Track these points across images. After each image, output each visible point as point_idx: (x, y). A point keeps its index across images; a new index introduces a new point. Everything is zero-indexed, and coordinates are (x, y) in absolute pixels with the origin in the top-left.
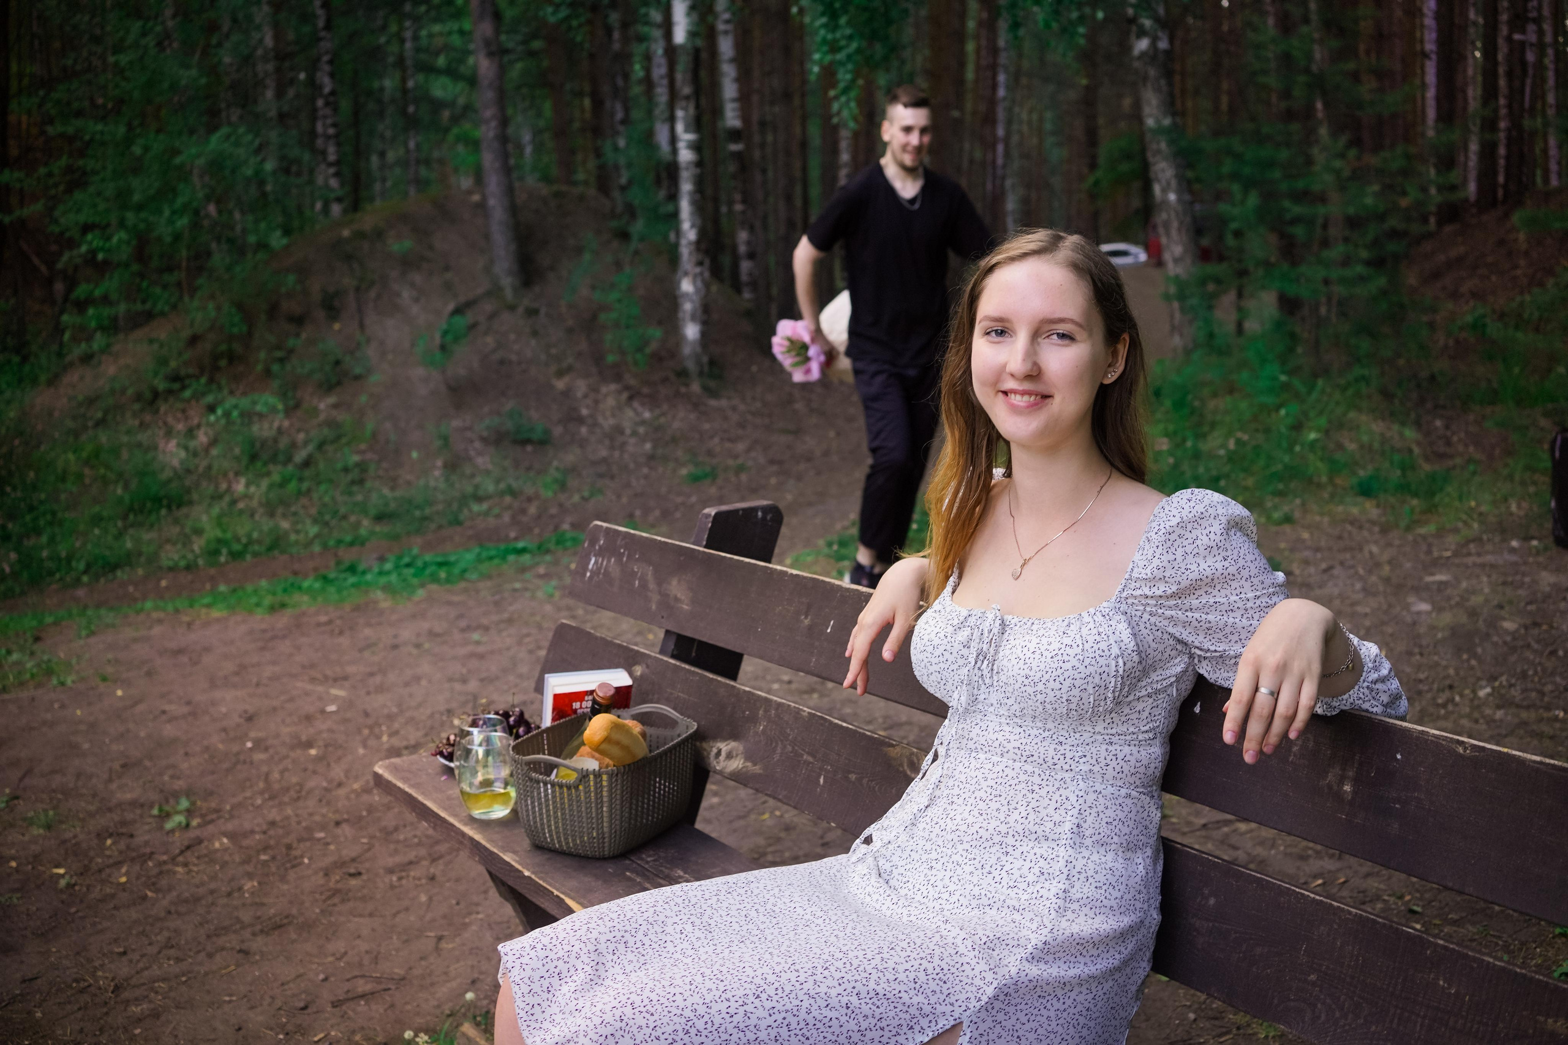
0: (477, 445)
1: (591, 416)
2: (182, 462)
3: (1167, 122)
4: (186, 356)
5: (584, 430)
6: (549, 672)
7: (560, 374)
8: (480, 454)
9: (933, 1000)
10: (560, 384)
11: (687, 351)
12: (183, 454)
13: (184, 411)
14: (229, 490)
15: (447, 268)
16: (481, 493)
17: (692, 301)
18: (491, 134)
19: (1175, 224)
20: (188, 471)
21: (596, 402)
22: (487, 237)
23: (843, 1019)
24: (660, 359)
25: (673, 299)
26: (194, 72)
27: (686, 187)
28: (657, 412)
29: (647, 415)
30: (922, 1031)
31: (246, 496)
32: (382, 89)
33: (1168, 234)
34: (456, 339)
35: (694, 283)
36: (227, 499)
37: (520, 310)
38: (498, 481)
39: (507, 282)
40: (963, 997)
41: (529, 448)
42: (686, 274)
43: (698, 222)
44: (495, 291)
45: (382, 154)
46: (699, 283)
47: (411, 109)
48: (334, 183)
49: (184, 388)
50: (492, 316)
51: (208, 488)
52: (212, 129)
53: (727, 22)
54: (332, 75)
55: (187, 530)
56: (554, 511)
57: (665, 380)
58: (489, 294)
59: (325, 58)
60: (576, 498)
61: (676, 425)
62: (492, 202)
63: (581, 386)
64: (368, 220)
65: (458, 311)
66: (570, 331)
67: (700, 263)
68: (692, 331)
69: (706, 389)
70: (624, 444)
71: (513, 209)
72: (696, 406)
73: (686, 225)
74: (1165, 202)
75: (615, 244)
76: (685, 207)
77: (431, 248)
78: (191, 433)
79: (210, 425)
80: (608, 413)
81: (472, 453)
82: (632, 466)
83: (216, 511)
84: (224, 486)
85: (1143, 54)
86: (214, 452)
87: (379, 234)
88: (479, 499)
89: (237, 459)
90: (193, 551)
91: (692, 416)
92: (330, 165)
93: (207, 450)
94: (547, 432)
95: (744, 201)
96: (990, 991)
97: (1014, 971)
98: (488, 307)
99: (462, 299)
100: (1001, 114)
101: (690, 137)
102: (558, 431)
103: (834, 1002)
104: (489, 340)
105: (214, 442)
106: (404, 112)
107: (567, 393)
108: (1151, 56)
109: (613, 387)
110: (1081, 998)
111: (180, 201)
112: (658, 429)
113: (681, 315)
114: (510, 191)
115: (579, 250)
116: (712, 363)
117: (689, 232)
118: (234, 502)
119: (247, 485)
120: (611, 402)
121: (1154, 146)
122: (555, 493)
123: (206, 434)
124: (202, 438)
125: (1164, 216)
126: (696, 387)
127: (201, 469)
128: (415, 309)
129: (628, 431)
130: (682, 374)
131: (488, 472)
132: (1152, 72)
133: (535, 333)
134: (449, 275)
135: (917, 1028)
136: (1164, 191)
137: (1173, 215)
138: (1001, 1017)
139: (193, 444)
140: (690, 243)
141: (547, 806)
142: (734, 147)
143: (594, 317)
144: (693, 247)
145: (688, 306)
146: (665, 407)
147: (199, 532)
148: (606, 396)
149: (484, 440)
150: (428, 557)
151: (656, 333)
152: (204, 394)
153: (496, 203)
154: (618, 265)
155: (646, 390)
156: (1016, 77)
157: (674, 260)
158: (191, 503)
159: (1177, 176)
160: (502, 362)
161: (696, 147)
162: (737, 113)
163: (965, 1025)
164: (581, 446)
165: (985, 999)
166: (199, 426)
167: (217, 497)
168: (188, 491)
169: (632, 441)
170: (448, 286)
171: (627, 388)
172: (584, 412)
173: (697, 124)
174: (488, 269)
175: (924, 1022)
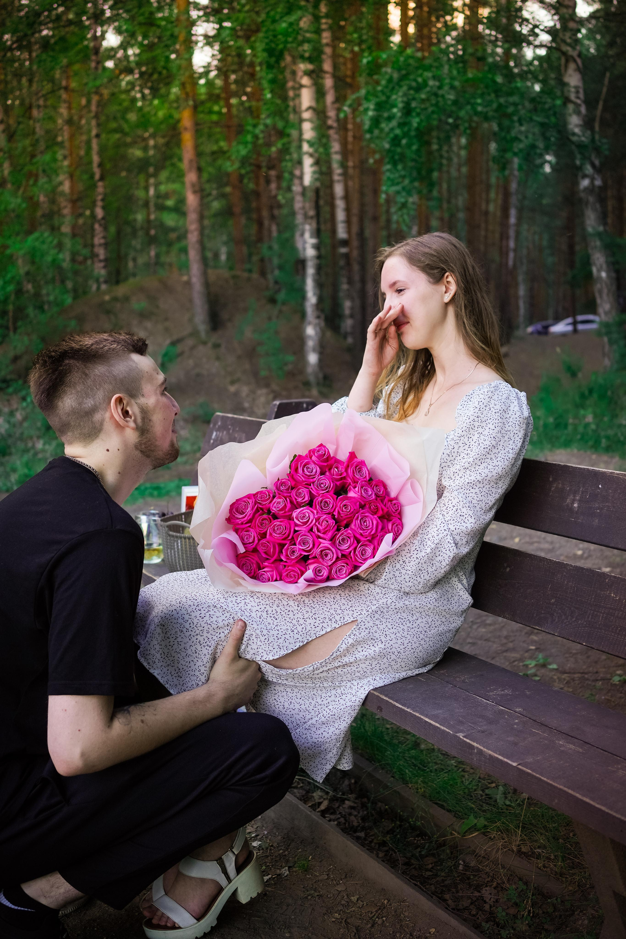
0: (182, 423)
1: (251, 407)
2: (6, 431)
3: (601, 228)
4: (11, 368)
6: (185, 485)
7: (233, 383)
8: (183, 428)
10: (232, 389)
11: (310, 370)
12: (7, 426)
13: (8, 401)
14: (33, 447)
15: (166, 319)
17: (314, 340)
18: (195, 239)
19: (605, 291)
20: (10, 436)
21: (254, 399)
22: (191, 301)
24: (294, 375)
25: (301, 339)
26: (19, 200)
27: (310, 271)
30: (336, 621)
31: (43, 451)
32: (135, 220)
33: (601, 297)
34: (171, 360)
35: (315, 329)
36: (32, 452)
37: (210, 345)
38: (193, 444)
39: (203, 328)
42: (310, 323)
43: (318, 292)
44: (195, 333)
45: (134, 260)
46: (318, 329)
47: (153, 232)
48: (103, 272)
49: (8, 387)
50: (193, 348)
51: (21, 445)
52: (29, 232)
53: (340, 175)
54: (104, 208)
55: (8, 469)
57: (296, 388)
58: (191, 335)
59: (100, 197)
62: (194, 281)
63: (245, 390)
64: (121, 290)
65: (174, 344)
66: (239, 357)
67: (318, 317)
68: (313, 358)
69: (321, 393)
71: (207, 284)
73: (310, 294)
74: (600, 278)
75: (268, 306)
76: (309, 283)
77: (157, 307)
78: (12, 414)
79: (24, 409)
80: (261, 407)
83: (25, 458)
84: (30, 445)
85: (586, 189)
86: (26, 424)
87: (126, 299)
89: (39, 429)
90: (10, 481)
92: (101, 261)
93: (21, 423)
95: (349, 283)
98: (190, 342)
99: (175, 337)
100: (512, 233)
101: (313, 241)
104: (191, 362)
105: (25, 419)
106: (147, 233)
107: (236, 394)
108: (590, 190)
109: (264, 391)
111: (9, 276)
113: (306, 348)
114: (205, 274)
115: (246, 310)
116: (326, 377)
117: (312, 298)
118: (36, 454)
119: (44, 444)
120: (263, 399)
121: (592, 244)
123: (21, 414)
124: (19, 416)
125: (598, 286)
126: (315, 392)
127: (17, 435)
130: (307, 384)
131: (187, 440)
132: (591, 199)
133: (218, 358)
134: (167, 324)
135: (333, 620)
136: (599, 271)
137: (604, 285)
139: (13, 420)
140: (312, 305)
141: (178, 552)
142: (343, 250)
143: (254, 349)
144: (314, 308)
145: (310, 343)
147: (14, 470)
148: (260, 396)
149: (186, 421)
150: (148, 485)
151: (290, 358)
152: (20, 390)
153: (196, 281)
154: (270, 319)
155: (284, 393)
156: (520, 210)
157: (303, 315)
158: (10, 454)
159: (607, 262)
160: (198, 375)
161: (317, 247)
162: (345, 230)
166: (17, 409)
167: (26, 451)
168: (9, 447)
170: (167, 330)
171: (273, 391)
172: (247, 405)
173: (318, 233)
174: (191, 320)
175: (338, 618)
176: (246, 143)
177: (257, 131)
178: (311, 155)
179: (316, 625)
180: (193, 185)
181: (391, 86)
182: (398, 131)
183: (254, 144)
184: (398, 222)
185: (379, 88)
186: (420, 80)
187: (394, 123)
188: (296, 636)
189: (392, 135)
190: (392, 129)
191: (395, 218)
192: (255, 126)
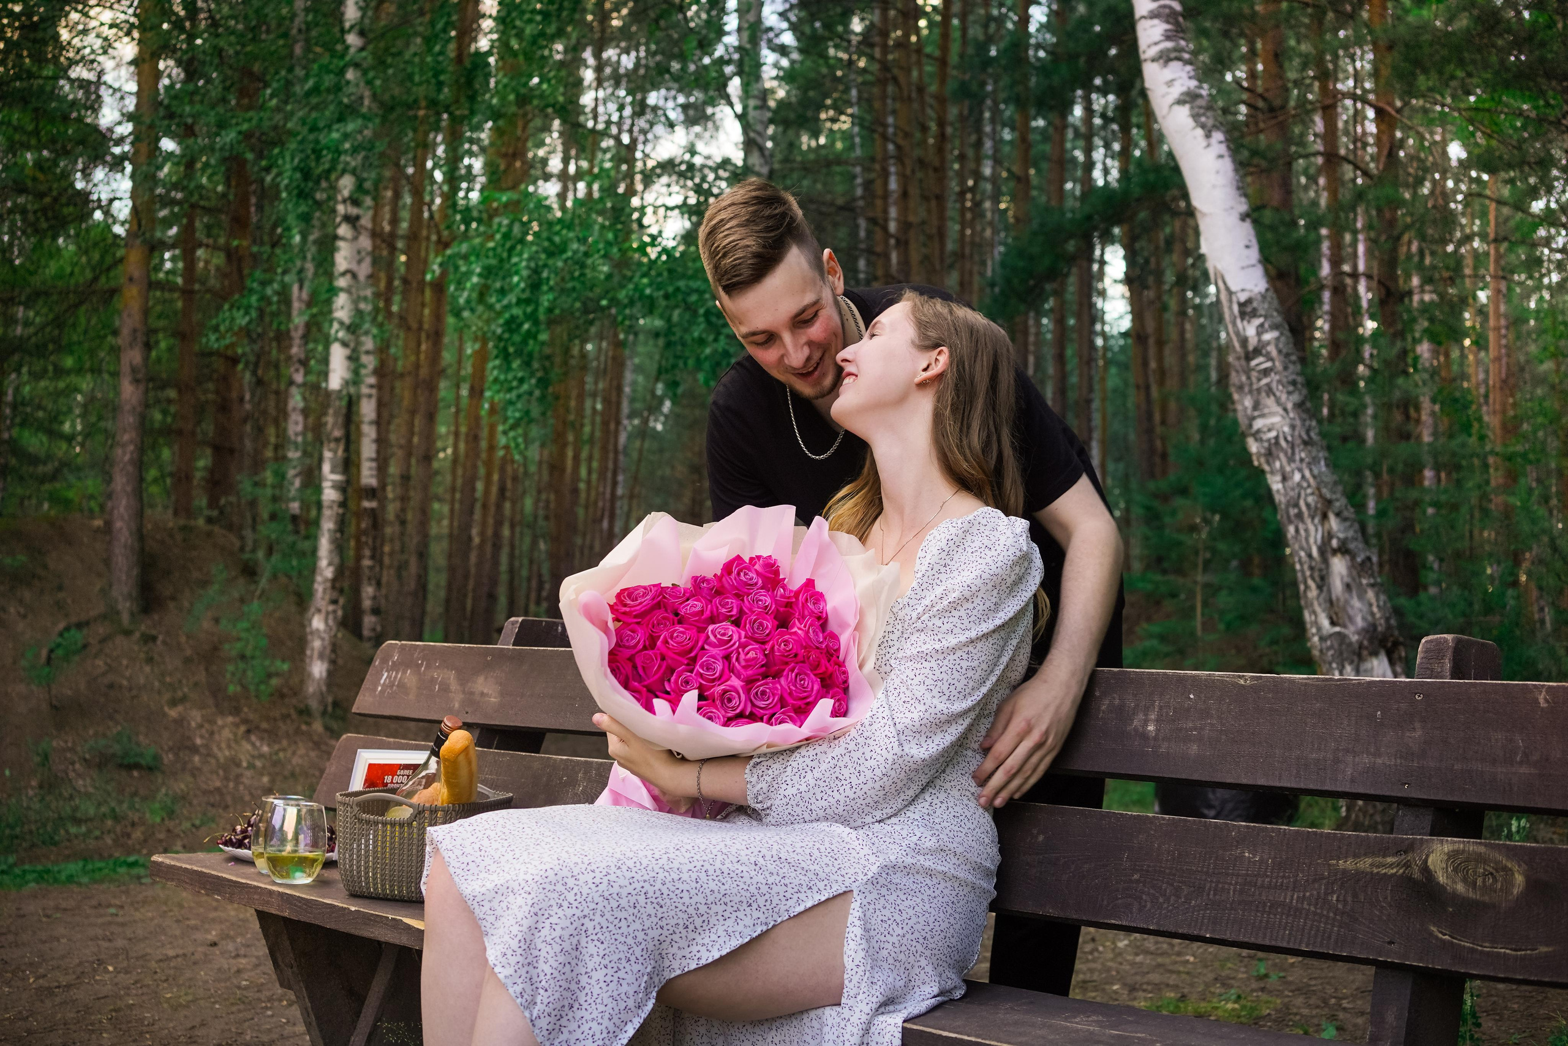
0: (79, 767)
1: (206, 746)
5: (197, 759)
7: (173, 703)
8: (81, 776)
9: (827, 870)
10: (173, 713)
11: (311, 689)
15: (60, 588)
16: (78, 815)
17: (323, 639)
18: (127, 458)
21: (212, 733)
22: (107, 562)
23: (753, 873)
24: (282, 696)
25: (302, 636)
27: (328, 525)
28: (276, 747)
29: (265, 749)
30: (819, 891)
34: (64, 658)
35: (326, 620)
37: (137, 635)
38: (99, 805)
39: (125, 607)
40: (852, 871)
41: (135, 774)
42: (319, 611)
43: (337, 561)
44: (111, 615)
46: (331, 622)
50: (103, 641)
53: (371, 386)
56: (162, 836)
57: (286, 717)
58: (104, 617)
60: (186, 825)
61: (296, 761)
62: (118, 524)
63: (196, 717)
65: (68, 631)
66: (187, 661)
67: (334, 602)
68: (318, 669)
69: (327, 728)
70: (238, 776)
71: (140, 535)
72: (317, 745)
73: (323, 563)
75: (241, 581)
76: (324, 545)
77: (45, 567)
80: (223, 745)
81: (72, 775)
82: (247, 798)
88: (78, 822)
91: (313, 754)
94: (157, 758)
95: (373, 557)
96: (875, 869)
97: (893, 858)
99: (74, 618)
101: (336, 477)
102: (168, 758)
103: (744, 859)
104: (100, 662)
107: (180, 722)
109: (230, 719)
110: (946, 892)
112: (275, 764)
113: (308, 652)
114: (140, 514)
115: (205, 583)
116: (336, 704)
117: (326, 568)
120: (227, 733)
122: (163, 819)
126: (318, 726)
128: (21, 626)
129: (245, 764)
130: (305, 712)
131: (88, 796)
133: (150, 660)
134: (61, 595)
135: (815, 889)
138: (884, 891)
140: (326, 580)
142: (367, 504)
143: (216, 649)
144: (329, 585)
145: (317, 644)
146: (285, 743)
148: (223, 727)
149: (86, 762)
151: (282, 667)
153: (123, 527)
155: (264, 725)
157: (306, 597)
160: (111, 686)
161: (338, 489)
162: (374, 473)
163: (855, 893)
164: (194, 776)
165: (870, 874)
169: (248, 773)
170: (59, 605)
171: (245, 721)
172: (198, 741)
173: (343, 468)
174: (104, 592)
175: (821, 885)
176: (247, 310)
177: (269, 291)
178: (345, 344)
179: (788, 895)
180: (134, 370)
181: (508, 245)
182: (516, 311)
183: (261, 312)
184: (507, 447)
185: (491, 244)
186: (557, 239)
187: (512, 298)
188: (756, 914)
189: (507, 315)
190: (508, 307)
191: (502, 440)
192: (264, 284)
